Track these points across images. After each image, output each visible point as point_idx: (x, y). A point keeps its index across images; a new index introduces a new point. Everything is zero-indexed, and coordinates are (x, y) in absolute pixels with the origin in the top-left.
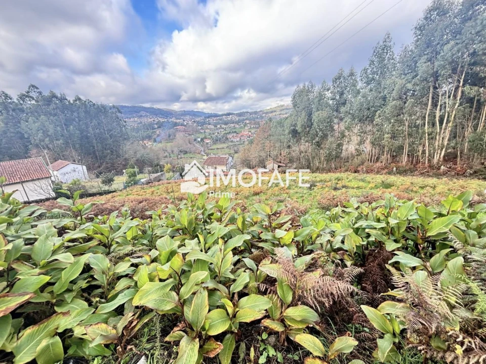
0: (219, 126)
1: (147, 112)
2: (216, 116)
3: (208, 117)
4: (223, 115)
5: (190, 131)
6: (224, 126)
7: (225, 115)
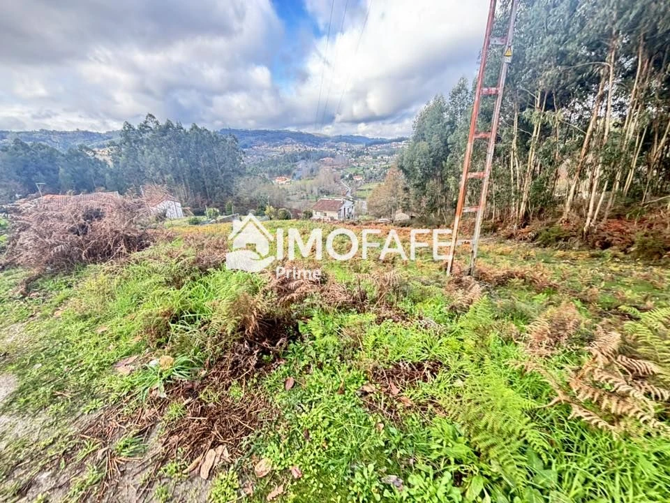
0: (379, 157)
1: (293, 138)
2: (382, 142)
3: (371, 145)
4: (391, 141)
5: (338, 165)
6: (387, 157)
7: (396, 141)
